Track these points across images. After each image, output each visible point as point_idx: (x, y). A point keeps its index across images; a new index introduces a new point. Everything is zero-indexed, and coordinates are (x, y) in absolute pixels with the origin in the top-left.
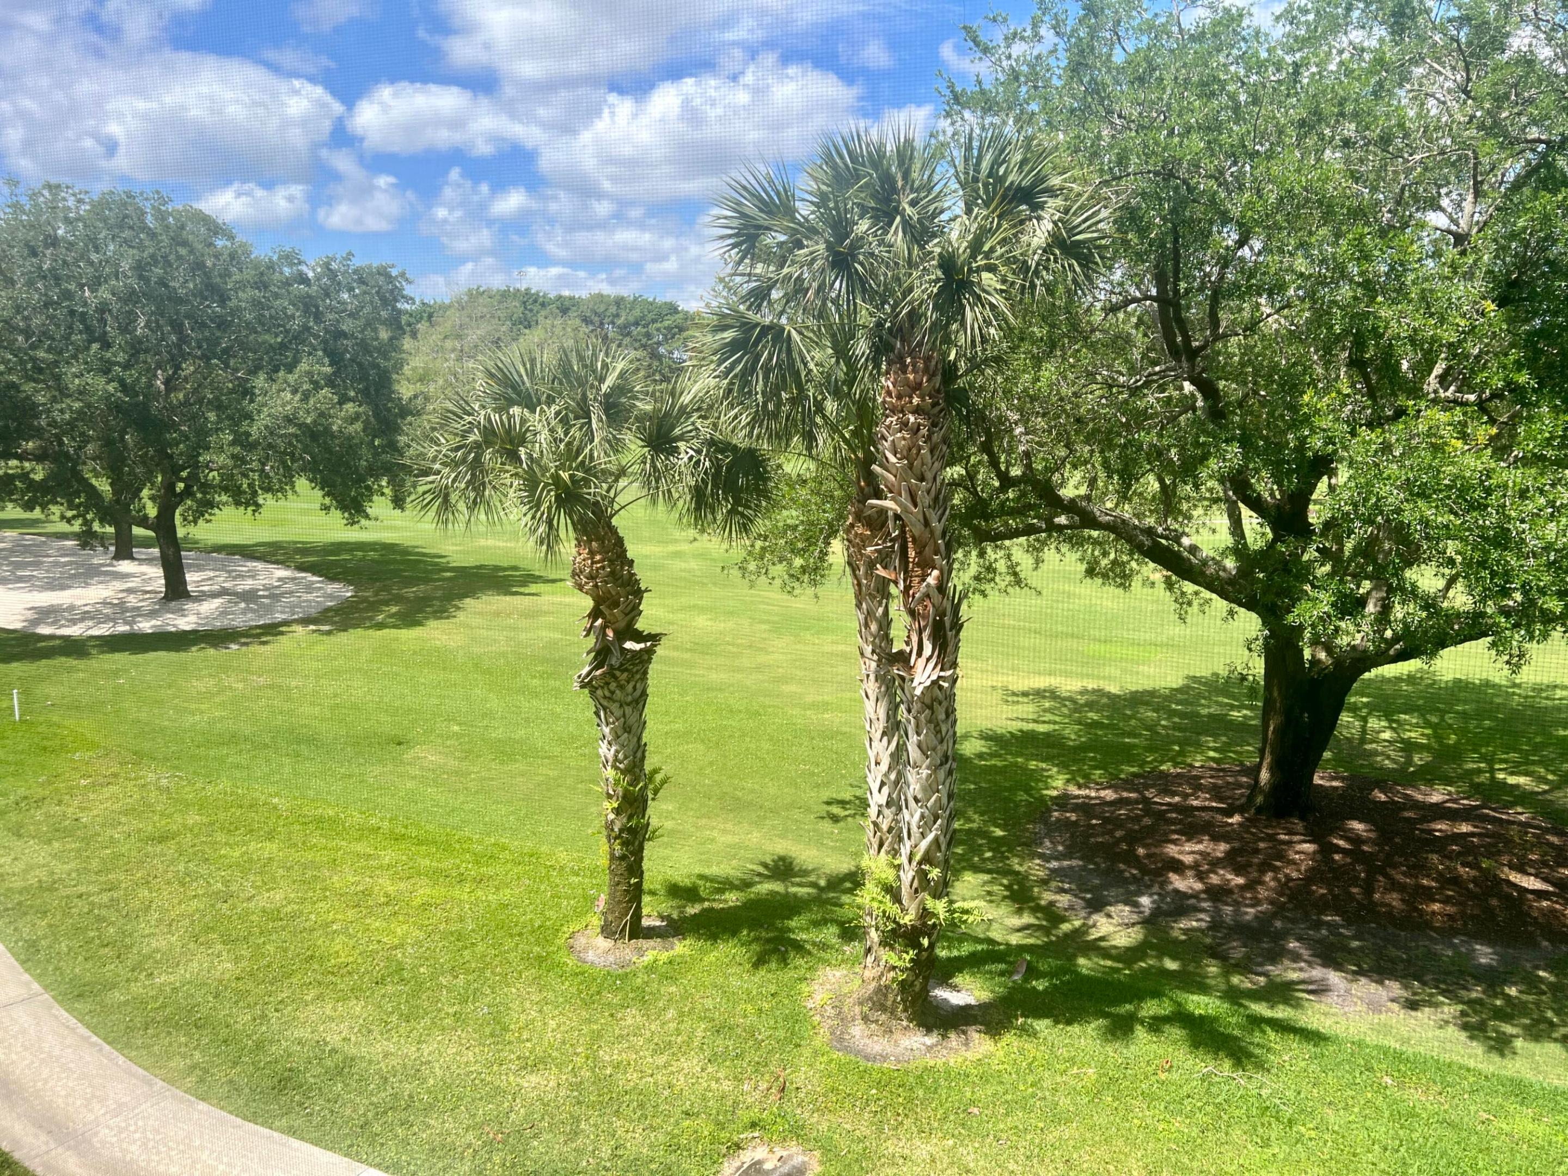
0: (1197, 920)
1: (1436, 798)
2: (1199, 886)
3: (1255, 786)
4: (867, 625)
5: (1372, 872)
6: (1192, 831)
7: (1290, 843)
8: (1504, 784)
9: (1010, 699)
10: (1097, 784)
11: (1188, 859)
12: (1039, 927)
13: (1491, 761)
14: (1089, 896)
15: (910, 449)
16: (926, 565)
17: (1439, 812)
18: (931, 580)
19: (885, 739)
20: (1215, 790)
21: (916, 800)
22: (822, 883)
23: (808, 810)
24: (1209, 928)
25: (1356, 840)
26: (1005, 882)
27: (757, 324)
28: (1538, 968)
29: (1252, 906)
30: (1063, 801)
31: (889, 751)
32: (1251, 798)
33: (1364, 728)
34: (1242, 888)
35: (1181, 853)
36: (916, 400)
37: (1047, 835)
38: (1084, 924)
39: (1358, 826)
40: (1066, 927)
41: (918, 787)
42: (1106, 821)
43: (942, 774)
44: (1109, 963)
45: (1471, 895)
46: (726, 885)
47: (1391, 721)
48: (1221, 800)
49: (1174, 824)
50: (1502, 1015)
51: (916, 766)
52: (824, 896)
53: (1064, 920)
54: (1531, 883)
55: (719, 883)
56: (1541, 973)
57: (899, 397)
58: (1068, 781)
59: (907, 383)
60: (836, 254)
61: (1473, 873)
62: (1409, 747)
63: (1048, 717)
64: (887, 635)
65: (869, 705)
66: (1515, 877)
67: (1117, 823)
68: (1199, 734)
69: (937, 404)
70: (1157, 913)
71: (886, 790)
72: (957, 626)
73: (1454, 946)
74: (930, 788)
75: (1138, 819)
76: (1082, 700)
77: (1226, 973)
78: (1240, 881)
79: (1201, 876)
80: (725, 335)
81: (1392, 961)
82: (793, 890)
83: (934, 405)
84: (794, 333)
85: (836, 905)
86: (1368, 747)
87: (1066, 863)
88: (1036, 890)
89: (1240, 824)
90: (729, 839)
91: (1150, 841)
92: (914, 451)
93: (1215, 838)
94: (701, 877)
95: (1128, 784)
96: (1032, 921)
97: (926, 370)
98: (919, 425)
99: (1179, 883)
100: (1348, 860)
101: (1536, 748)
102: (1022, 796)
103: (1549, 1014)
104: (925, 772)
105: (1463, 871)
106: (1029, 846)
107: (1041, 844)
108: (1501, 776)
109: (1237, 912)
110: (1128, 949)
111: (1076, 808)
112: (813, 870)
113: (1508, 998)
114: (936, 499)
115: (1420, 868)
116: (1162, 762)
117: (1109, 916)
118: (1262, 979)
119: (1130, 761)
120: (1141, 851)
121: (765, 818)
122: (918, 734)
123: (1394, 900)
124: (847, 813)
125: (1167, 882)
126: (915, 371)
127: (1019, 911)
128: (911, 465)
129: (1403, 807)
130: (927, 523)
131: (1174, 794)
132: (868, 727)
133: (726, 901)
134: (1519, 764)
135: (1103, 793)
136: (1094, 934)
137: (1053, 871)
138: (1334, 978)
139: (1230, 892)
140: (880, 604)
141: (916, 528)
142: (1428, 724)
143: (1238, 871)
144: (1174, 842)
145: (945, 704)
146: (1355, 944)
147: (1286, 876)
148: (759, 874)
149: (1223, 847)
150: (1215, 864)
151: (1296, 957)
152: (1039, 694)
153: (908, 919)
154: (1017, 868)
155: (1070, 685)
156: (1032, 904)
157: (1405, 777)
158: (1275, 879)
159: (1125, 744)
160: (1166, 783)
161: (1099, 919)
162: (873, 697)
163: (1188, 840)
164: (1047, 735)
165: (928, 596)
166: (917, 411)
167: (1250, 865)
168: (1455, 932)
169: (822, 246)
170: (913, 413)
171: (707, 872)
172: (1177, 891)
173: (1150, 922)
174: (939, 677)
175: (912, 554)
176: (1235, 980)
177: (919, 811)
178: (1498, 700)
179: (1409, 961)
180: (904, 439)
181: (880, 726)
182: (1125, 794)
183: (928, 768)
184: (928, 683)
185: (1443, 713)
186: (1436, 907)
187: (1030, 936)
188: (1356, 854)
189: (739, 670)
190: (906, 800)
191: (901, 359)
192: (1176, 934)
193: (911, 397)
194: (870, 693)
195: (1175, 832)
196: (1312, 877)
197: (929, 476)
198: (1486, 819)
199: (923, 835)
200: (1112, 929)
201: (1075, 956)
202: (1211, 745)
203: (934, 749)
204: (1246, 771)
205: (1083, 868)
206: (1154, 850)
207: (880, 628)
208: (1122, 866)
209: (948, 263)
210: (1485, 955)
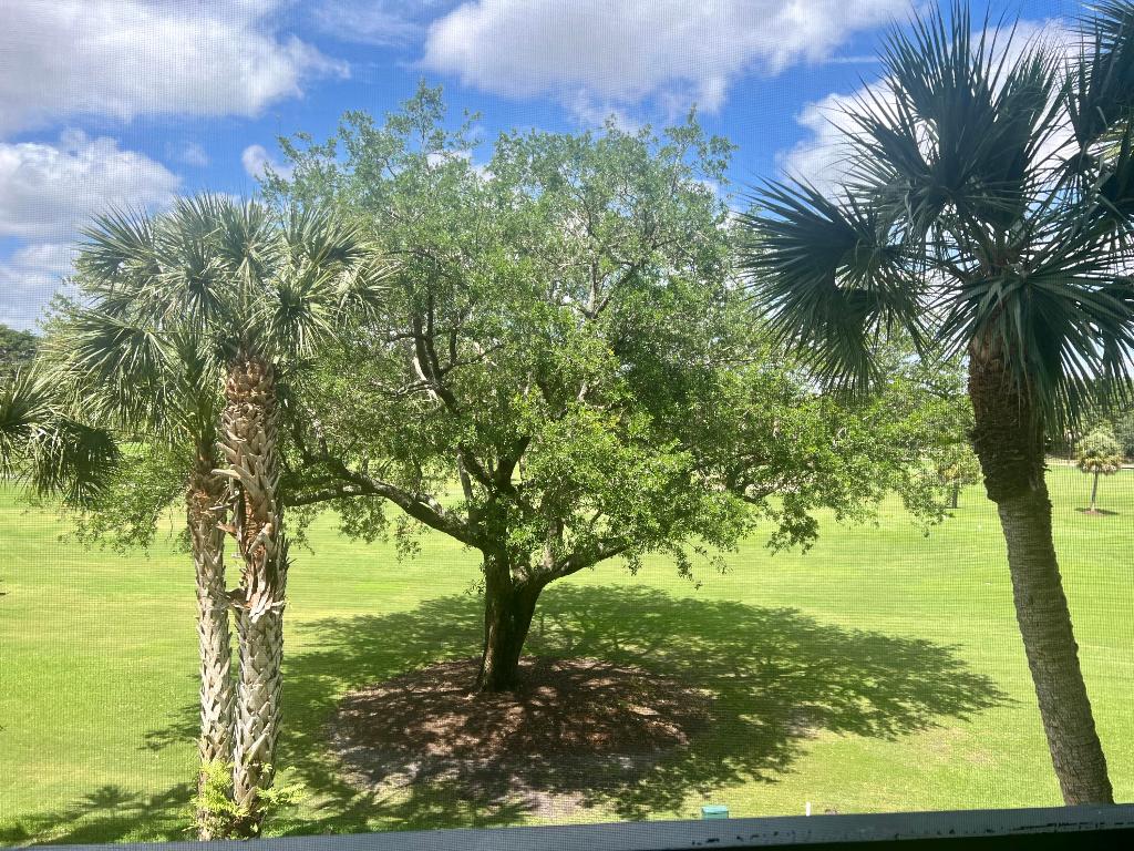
0: (451, 774)
1: (588, 665)
2: (449, 749)
3: (481, 673)
4: (203, 573)
5: (558, 719)
6: (441, 711)
7: (506, 708)
8: (623, 651)
9: (299, 630)
10: (371, 686)
11: (441, 731)
12: (336, 803)
13: (615, 638)
14: (371, 772)
15: (248, 430)
16: (260, 519)
17: (590, 674)
18: (265, 531)
19: (218, 665)
20: (455, 680)
21: (249, 710)
22: (147, 802)
23: (129, 743)
24: (459, 778)
25: (546, 700)
26: (305, 772)
27: (121, 328)
28: (655, 765)
29: (486, 757)
30: (347, 703)
31: (222, 675)
32: (479, 681)
33: (542, 624)
34: (479, 745)
35: (436, 727)
36: (254, 394)
37: (337, 730)
38: (370, 793)
39: (546, 691)
40: (356, 798)
41: (251, 699)
42: (381, 712)
43: (272, 685)
44: (392, 819)
45: (615, 725)
46: (53, 821)
47: (556, 618)
48: (459, 685)
49: (428, 707)
50: (640, 800)
51: (249, 682)
52: (150, 813)
53: (354, 793)
54: (647, 711)
55: (46, 819)
56: (658, 768)
57: (240, 390)
58: (350, 687)
59: (246, 380)
60: (193, 280)
61: (614, 710)
62: (567, 634)
63: (330, 641)
64: (221, 579)
65: (205, 639)
66: (638, 710)
67: (390, 712)
68: (440, 640)
69: (270, 397)
70: (420, 775)
71: (218, 708)
72: (285, 566)
73: (609, 762)
74: (261, 699)
75: (404, 707)
76: (353, 625)
77: (473, 809)
78: (477, 740)
79: (449, 742)
80: (90, 334)
81: (576, 777)
82: (119, 813)
83: (268, 397)
84: (152, 338)
85: (161, 818)
86: (546, 637)
87: (352, 750)
88: (331, 774)
89: (473, 700)
90: (53, 779)
91: (414, 722)
92: (252, 432)
93: (458, 713)
94: (25, 817)
95: (394, 683)
96: (331, 799)
97: (262, 372)
98: (257, 412)
99: (436, 749)
100: (543, 714)
101: (637, 626)
102: (313, 703)
103: (664, 793)
104: (257, 686)
105: (610, 710)
106: (324, 740)
107: (333, 737)
108: (621, 646)
109: (476, 764)
110: (404, 805)
111: (357, 707)
112: (137, 794)
113: (641, 787)
114: (269, 468)
115: (587, 712)
116: (416, 664)
117: (388, 783)
118: (496, 808)
119: (394, 666)
120: (408, 731)
121: (87, 756)
122: (252, 655)
123: (572, 736)
124: (165, 740)
125: (427, 750)
126: (253, 371)
127: (319, 793)
128: (249, 443)
129: (569, 674)
130: (262, 487)
131: (426, 685)
132: (203, 658)
133: (55, 834)
134: (629, 637)
135: (377, 692)
136: (378, 799)
137: (344, 757)
138: (542, 796)
139: (471, 749)
140: (216, 553)
141: (254, 491)
142: (578, 618)
143: (474, 734)
144: (429, 720)
145: (275, 629)
146: (552, 771)
147: (506, 732)
148: (85, 806)
149: (464, 718)
150: (458, 731)
151: (517, 788)
152: (325, 623)
153: (241, 811)
154: (316, 760)
155: (345, 615)
156: (328, 786)
157: (570, 653)
158: (498, 735)
159: (389, 655)
160: (421, 679)
161: (380, 786)
162: (208, 632)
163: (440, 717)
164: (330, 655)
165: (263, 544)
166: (255, 401)
167: (481, 728)
168: (608, 751)
169: (183, 273)
170: (251, 403)
171: (32, 812)
172: (434, 756)
173: (417, 782)
174: (272, 607)
175: (249, 511)
176: (479, 812)
177: (252, 718)
178: (612, 598)
179: (585, 776)
180: (244, 422)
181: (215, 654)
182: (392, 691)
183: (260, 682)
184: (263, 613)
185: (585, 610)
186: (596, 736)
187: (329, 811)
188: (546, 709)
189: (53, 629)
190: (240, 712)
191: (242, 362)
192: (436, 787)
193: (250, 391)
194: (205, 627)
195: (430, 712)
196: (522, 729)
197: (264, 450)
198: (616, 674)
199: (255, 739)
200: (391, 793)
201: (365, 819)
202: (448, 647)
203: (265, 666)
204: (473, 662)
205: (367, 751)
206: (416, 728)
207: (216, 574)
208: (394, 744)
209: (285, 293)
210: (626, 763)
